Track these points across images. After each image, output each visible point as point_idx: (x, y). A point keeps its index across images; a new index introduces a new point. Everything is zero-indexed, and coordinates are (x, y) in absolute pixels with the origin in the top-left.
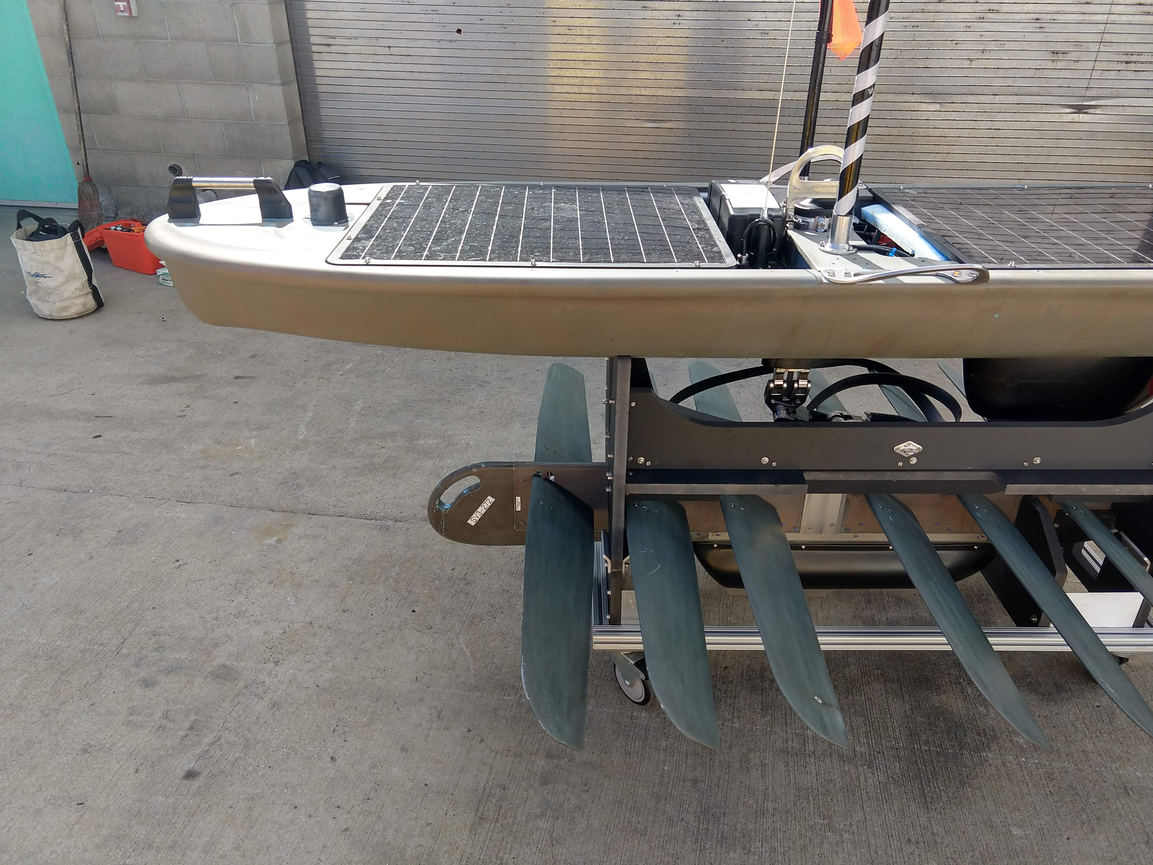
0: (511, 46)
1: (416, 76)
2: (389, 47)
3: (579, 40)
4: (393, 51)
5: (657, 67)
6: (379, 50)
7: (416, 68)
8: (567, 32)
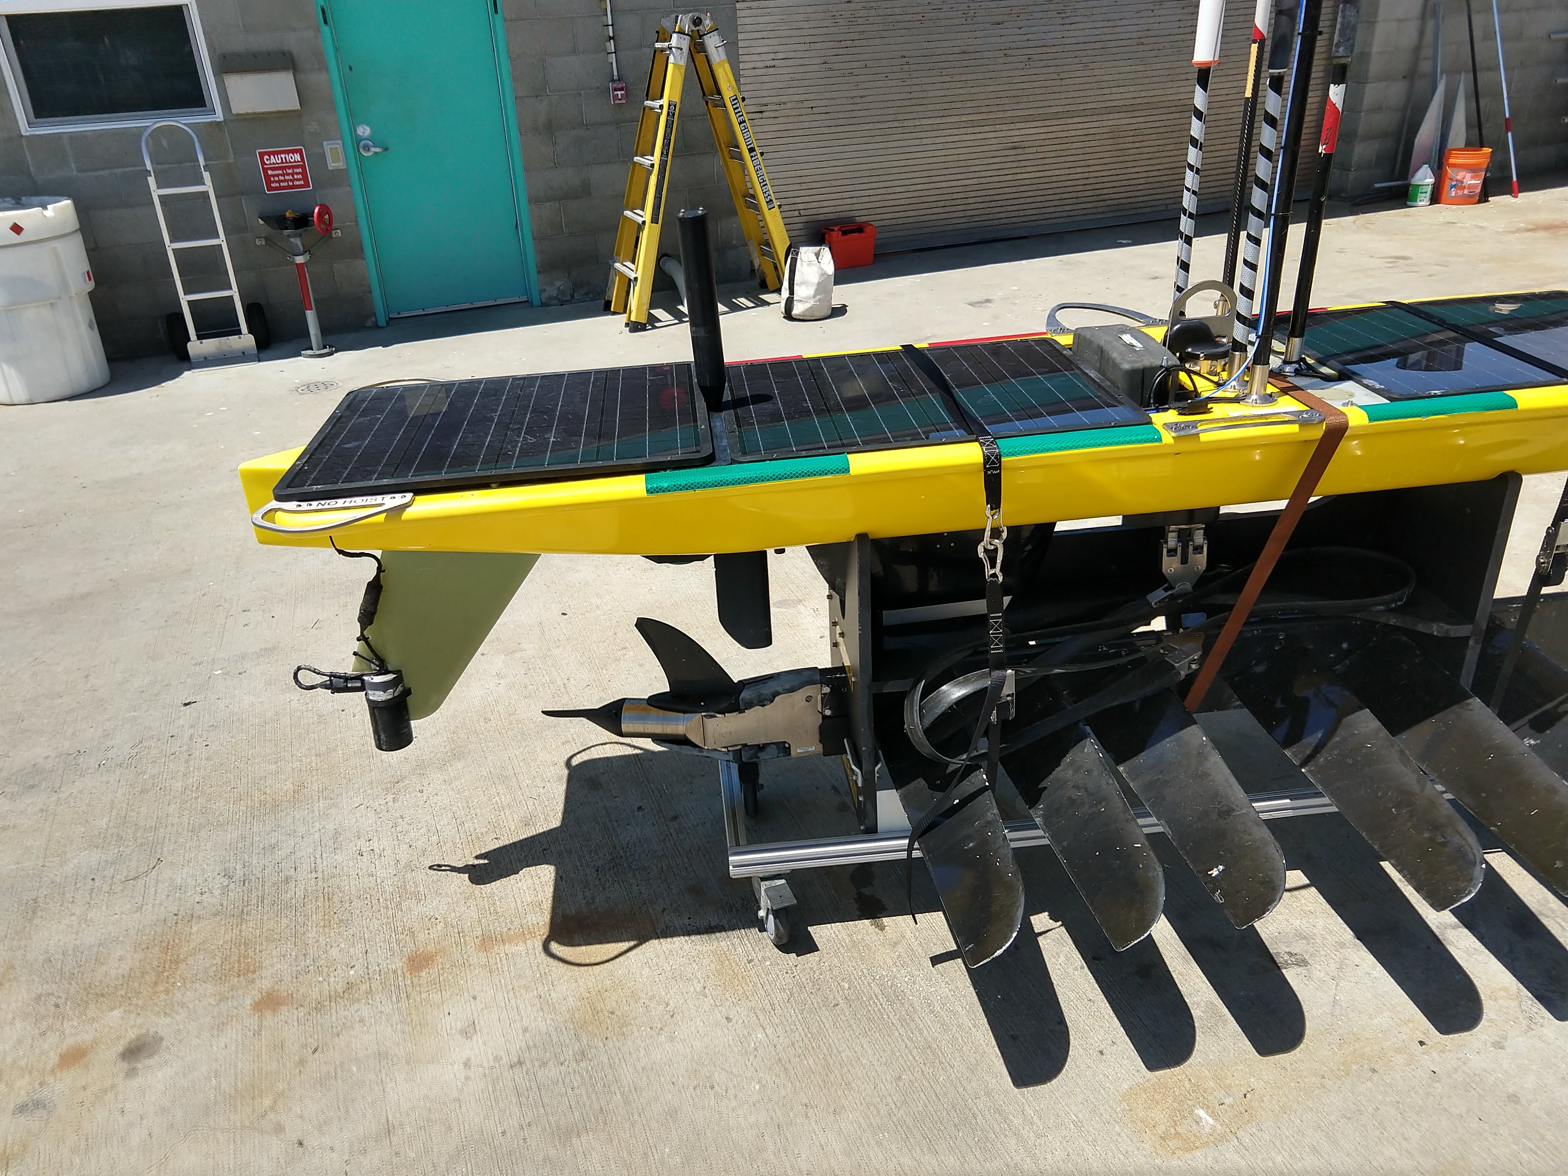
1: (833, 129)
2: (812, 108)
4: (815, 110)
5: (1014, 100)
6: (803, 111)
7: (833, 123)
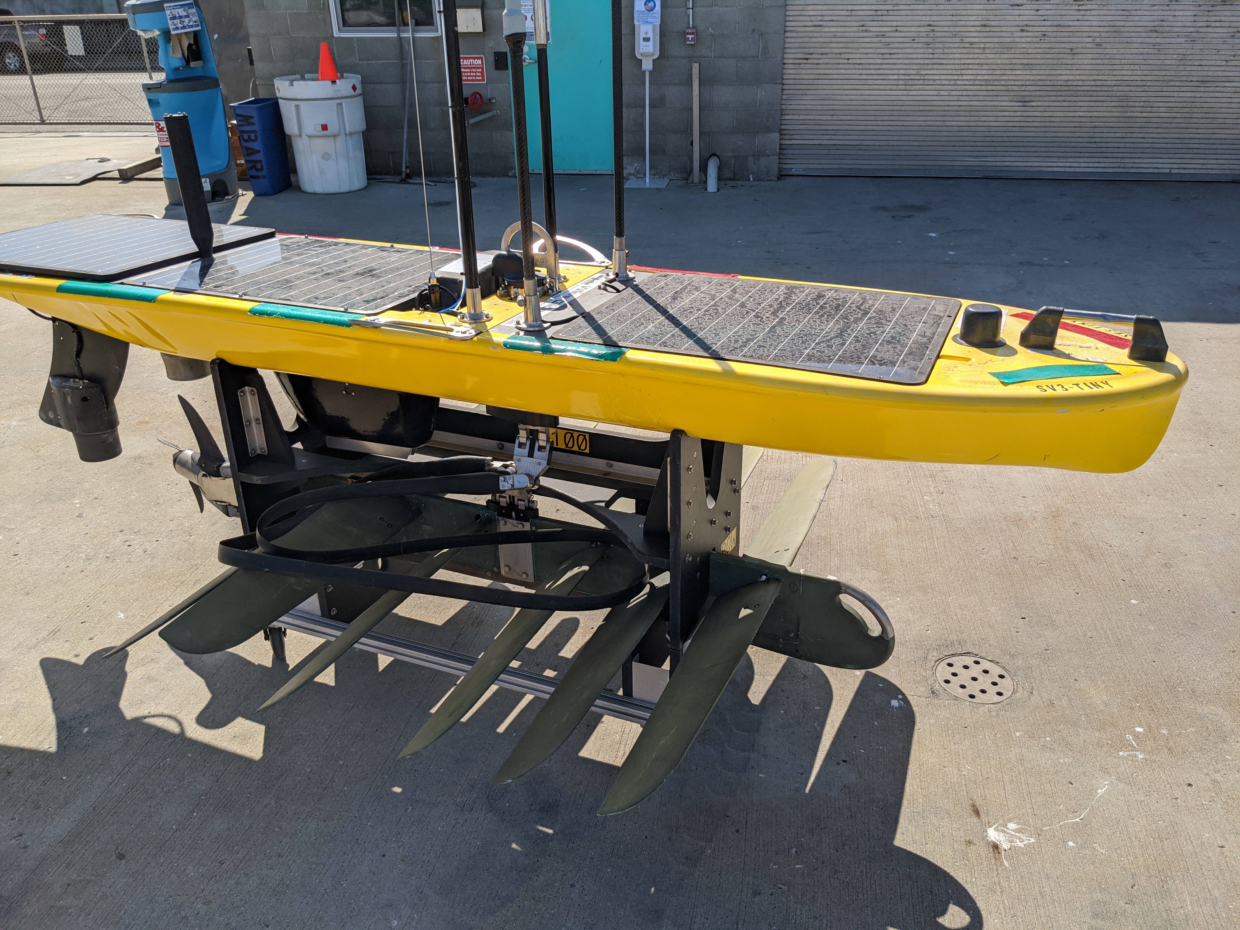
0: (931, 56)
1: (864, 77)
2: (848, 59)
3: (977, 51)
4: (850, 61)
5: (1027, 67)
7: (865, 72)
8: (970, 46)
